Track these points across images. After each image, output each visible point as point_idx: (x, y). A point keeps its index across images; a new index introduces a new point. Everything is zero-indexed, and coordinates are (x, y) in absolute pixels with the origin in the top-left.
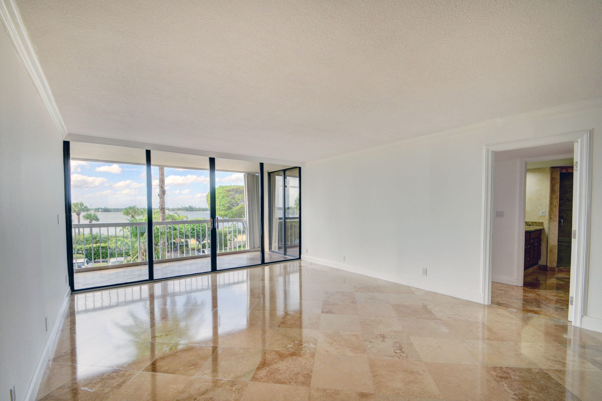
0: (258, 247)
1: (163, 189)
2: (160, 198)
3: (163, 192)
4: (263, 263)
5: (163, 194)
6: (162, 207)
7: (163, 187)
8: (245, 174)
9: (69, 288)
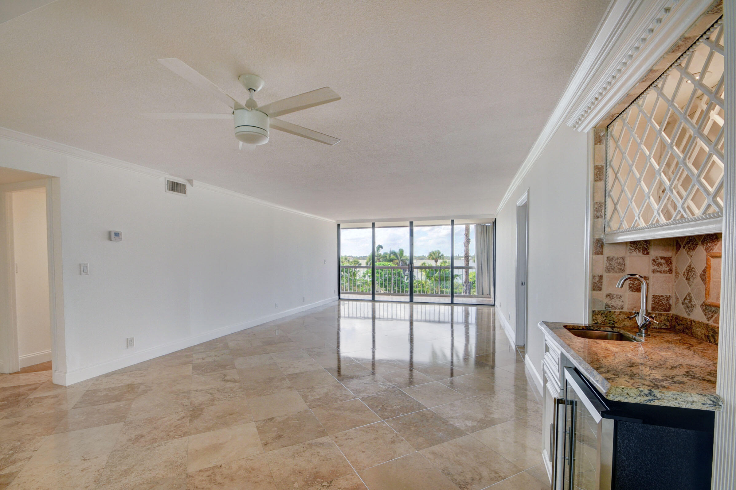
2: (466, 247)
3: (468, 241)
4: (452, 303)
5: (467, 243)
6: (466, 255)
7: (468, 237)
8: (475, 225)
9: (338, 297)
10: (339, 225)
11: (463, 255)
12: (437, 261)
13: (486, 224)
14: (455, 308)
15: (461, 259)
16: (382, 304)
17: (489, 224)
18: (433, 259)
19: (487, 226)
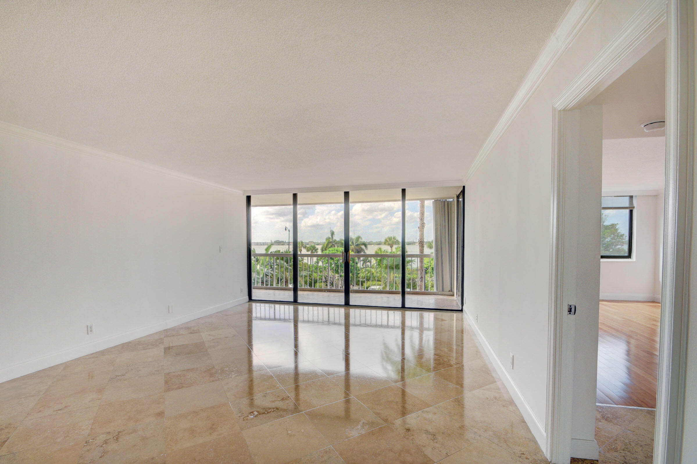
0: (448, 291)
1: (422, 222)
2: (420, 232)
3: (423, 225)
4: (403, 307)
5: (422, 227)
6: (421, 241)
7: (423, 220)
8: (434, 200)
9: (247, 297)
10: (249, 198)
11: (417, 241)
12: (393, 246)
13: (448, 200)
14: (408, 313)
15: (415, 245)
16: (306, 308)
17: (452, 200)
18: (389, 244)
19: (448, 202)
